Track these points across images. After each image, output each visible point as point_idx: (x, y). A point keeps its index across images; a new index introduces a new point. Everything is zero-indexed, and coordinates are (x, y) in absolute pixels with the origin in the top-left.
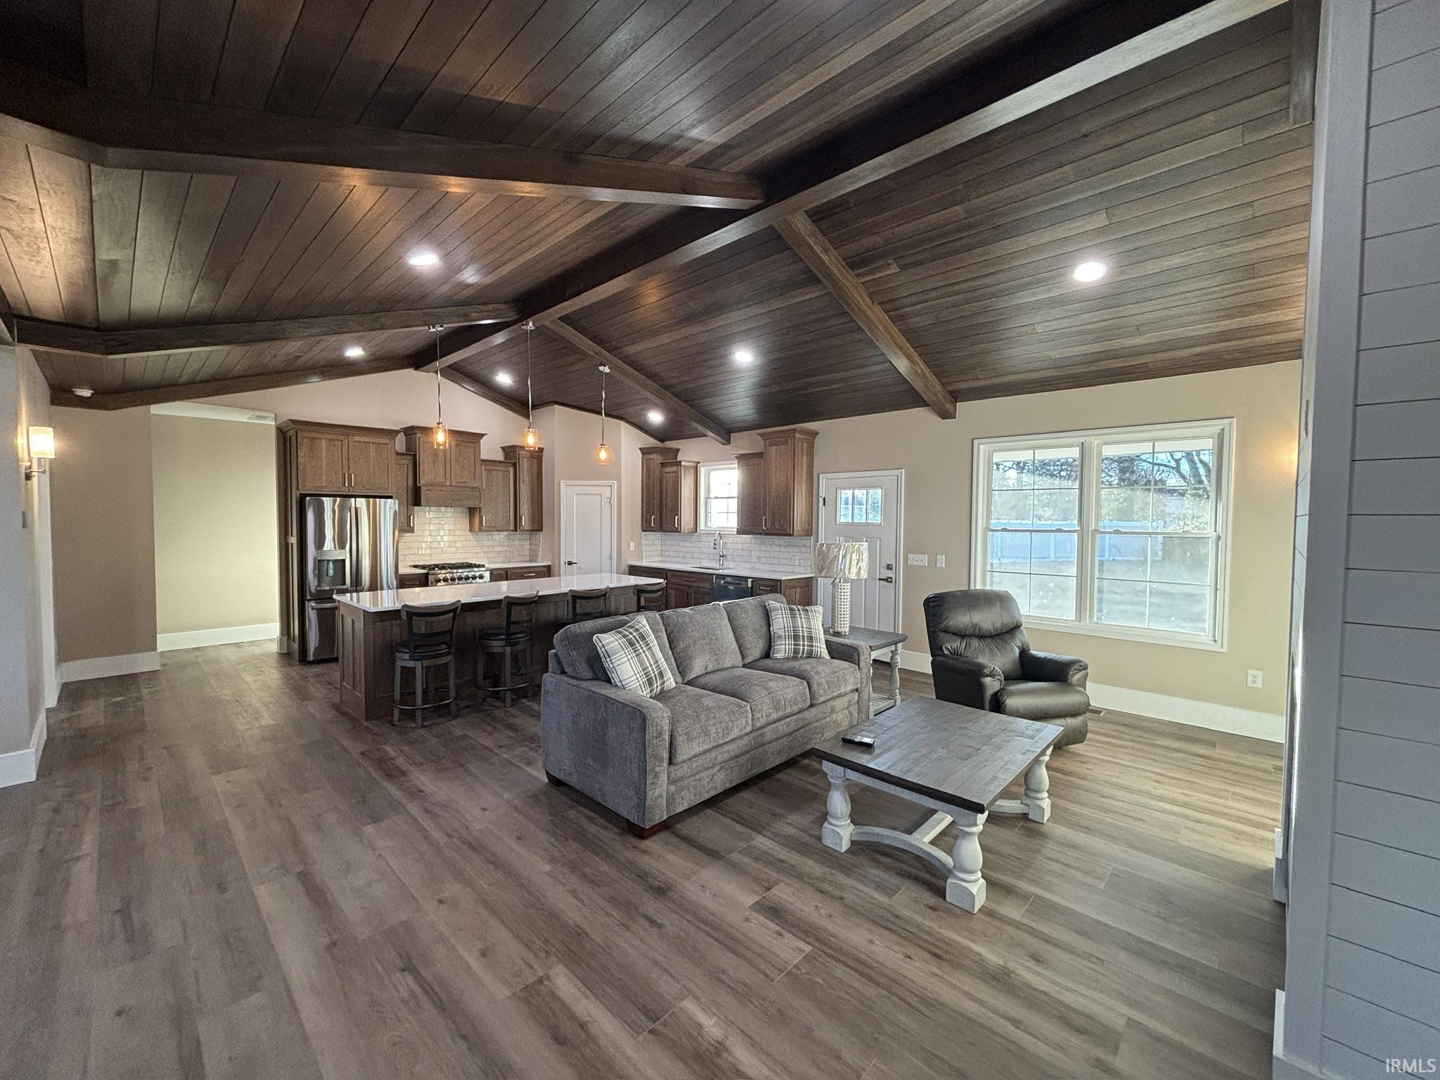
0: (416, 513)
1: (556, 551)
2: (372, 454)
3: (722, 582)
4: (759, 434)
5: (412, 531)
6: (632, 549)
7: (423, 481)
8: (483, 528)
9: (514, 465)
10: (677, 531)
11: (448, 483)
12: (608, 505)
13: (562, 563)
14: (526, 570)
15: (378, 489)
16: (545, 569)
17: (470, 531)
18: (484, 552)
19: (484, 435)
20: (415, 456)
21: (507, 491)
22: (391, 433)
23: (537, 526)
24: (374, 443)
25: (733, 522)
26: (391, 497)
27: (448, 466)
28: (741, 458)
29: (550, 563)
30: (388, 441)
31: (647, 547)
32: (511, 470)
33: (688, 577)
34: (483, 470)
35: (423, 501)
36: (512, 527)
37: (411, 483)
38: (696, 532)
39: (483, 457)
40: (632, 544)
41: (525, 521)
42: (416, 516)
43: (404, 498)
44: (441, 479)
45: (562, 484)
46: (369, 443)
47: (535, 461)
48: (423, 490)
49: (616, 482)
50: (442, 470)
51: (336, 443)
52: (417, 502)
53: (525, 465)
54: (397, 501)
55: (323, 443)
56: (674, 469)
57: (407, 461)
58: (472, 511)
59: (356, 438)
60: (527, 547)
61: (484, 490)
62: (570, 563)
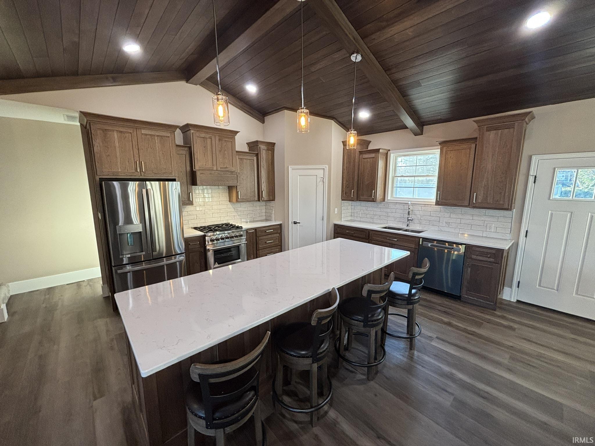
0: (193, 190)
1: (286, 215)
2: (158, 145)
3: (429, 245)
4: (474, 121)
5: (191, 203)
6: (336, 213)
7: (197, 166)
8: (239, 200)
9: (257, 155)
10: (374, 201)
11: (215, 168)
12: (321, 183)
13: (290, 223)
14: (267, 228)
15: (164, 173)
16: (278, 226)
17: (230, 201)
18: (239, 215)
19: (238, 132)
20: (190, 148)
21: (253, 174)
22: (171, 128)
23: (272, 197)
24: (158, 136)
25: (432, 196)
26: (174, 180)
27: (214, 155)
28: (443, 144)
29: (281, 222)
30: (169, 135)
31: (344, 211)
32: (255, 158)
33: (390, 237)
34: (238, 158)
35: (198, 182)
36: (256, 198)
37: (188, 168)
38: (384, 201)
39: (237, 149)
40: (336, 209)
41: (264, 194)
42: (193, 193)
43: (185, 180)
44: (209, 165)
45: (289, 167)
46: (154, 135)
47: (270, 152)
48: (198, 174)
49: (327, 166)
50: (210, 157)
51: (127, 135)
52: (194, 182)
53: (264, 154)
54: (179, 183)
55: (115, 135)
56: (373, 155)
57: (184, 152)
58: (230, 188)
59: (143, 131)
60: (264, 211)
61: (239, 173)
62: (295, 223)
